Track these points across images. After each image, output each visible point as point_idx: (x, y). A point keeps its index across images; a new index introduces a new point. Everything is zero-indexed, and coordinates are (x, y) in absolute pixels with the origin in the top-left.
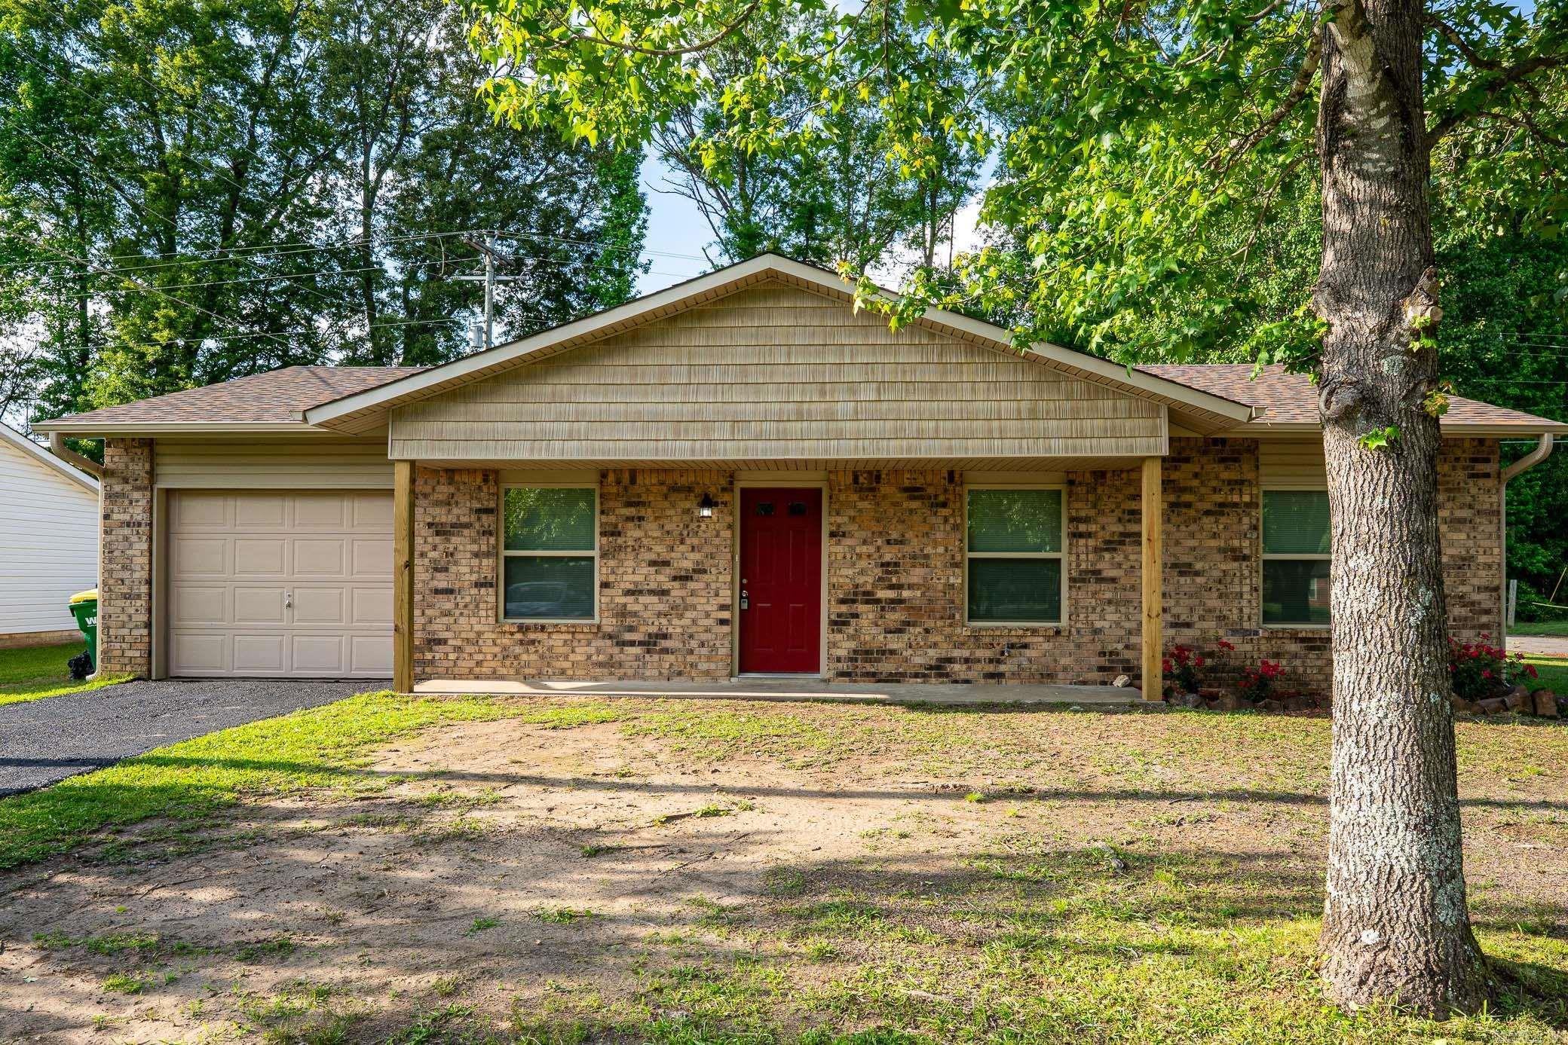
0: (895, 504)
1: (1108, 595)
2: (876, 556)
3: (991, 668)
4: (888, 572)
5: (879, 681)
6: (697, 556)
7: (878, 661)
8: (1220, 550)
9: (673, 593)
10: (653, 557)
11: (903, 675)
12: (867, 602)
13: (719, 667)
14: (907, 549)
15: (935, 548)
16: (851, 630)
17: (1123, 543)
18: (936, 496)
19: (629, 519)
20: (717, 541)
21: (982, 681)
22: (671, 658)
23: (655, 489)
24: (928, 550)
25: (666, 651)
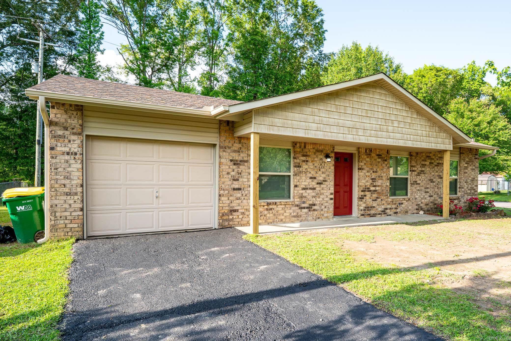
0: (375, 160)
1: (418, 188)
2: (370, 176)
3: (395, 211)
4: (373, 181)
5: (371, 217)
6: (324, 175)
7: (371, 210)
8: (438, 176)
9: (317, 189)
10: (311, 176)
11: (376, 214)
12: (368, 191)
13: (331, 214)
14: (378, 174)
15: (384, 174)
16: (364, 200)
17: (421, 173)
18: (384, 158)
19: (304, 161)
20: (330, 170)
21: (393, 215)
22: (316, 213)
23: (311, 150)
24: (382, 175)
25: (314, 210)
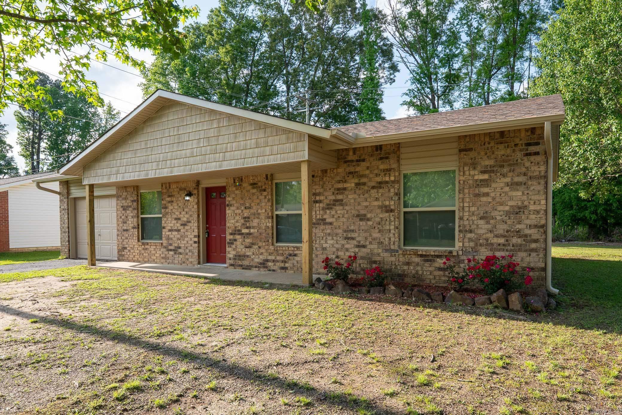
0: (248, 191)
1: (328, 231)
2: (241, 214)
3: (282, 265)
4: (246, 221)
5: (243, 269)
6: (187, 216)
7: (243, 260)
8: (380, 207)
9: (181, 231)
10: (176, 217)
11: (252, 266)
12: (239, 234)
13: (194, 260)
14: (252, 211)
15: (262, 210)
16: (234, 246)
17: (334, 205)
18: (262, 186)
19: (169, 202)
20: (193, 210)
21: (279, 271)
22: (181, 256)
23: (175, 190)
24: (260, 211)
25: (180, 253)
